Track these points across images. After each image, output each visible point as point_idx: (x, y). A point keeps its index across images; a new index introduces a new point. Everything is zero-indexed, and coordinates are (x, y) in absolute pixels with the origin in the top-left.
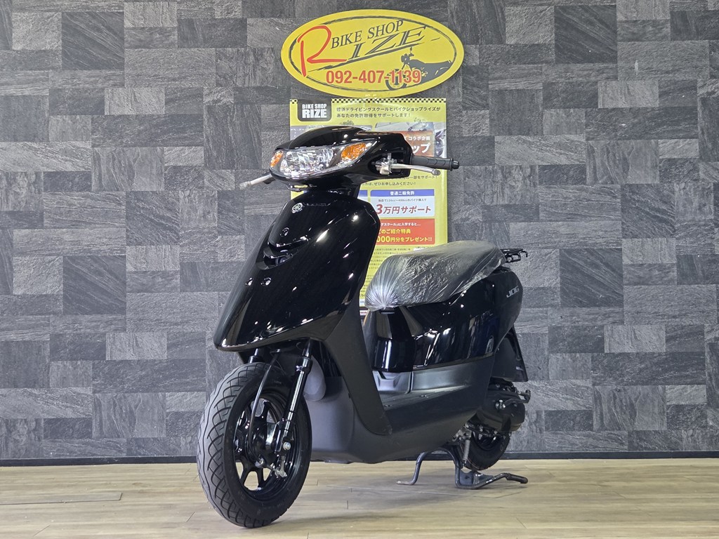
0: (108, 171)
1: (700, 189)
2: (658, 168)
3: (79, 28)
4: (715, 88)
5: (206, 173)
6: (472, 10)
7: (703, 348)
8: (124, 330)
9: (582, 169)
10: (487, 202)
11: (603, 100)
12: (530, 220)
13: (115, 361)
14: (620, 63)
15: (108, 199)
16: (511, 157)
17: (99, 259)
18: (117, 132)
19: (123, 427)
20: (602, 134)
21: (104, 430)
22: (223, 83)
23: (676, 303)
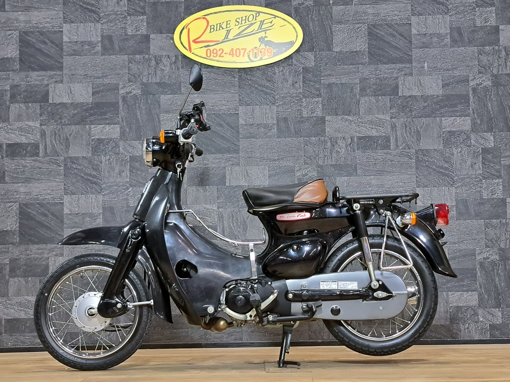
0: (51, 141)
1: (472, 152)
2: (442, 137)
3: (31, 42)
4: (482, 81)
5: (121, 143)
6: (309, 27)
7: (475, 265)
8: (62, 255)
9: (387, 139)
10: (320, 163)
11: (402, 90)
12: (351, 175)
14: (414, 64)
15: (52, 162)
16: (338, 131)
17: (45, 205)
18: (58, 115)
20: (402, 114)
22: (134, 79)
23: (455, 234)
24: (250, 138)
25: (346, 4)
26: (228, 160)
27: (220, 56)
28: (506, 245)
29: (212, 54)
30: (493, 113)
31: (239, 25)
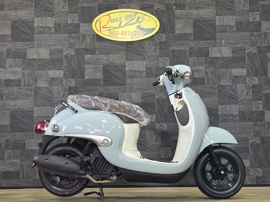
0: (28, 79)
1: (247, 87)
2: (231, 79)
3: (17, 27)
4: (252, 50)
5: (64, 80)
6: (163, 21)
7: (248, 146)
8: (33, 138)
9: (203, 79)
11: (211, 54)
13: (29, 150)
14: (217, 41)
15: (27, 89)
17: (24, 112)
18: (31, 65)
19: (32, 175)
20: (211, 66)
21: (25, 176)
22: (71, 47)
23: (238, 129)
24: (132, 78)
25: (182, 9)
26: (120, 89)
27: (116, 35)
28: (264, 135)
29: (112, 34)
30: (258, 66)
31: (127, 19)
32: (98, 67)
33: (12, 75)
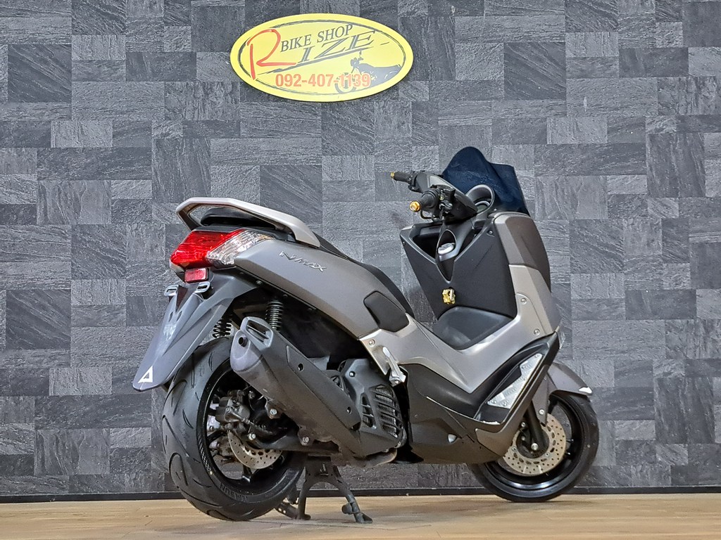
0: (54, 204)
1: (649, 224)
2: (607, 203)
3: (25, 61)
4: (663, 125)
5: (154, 207)
6: (422, 46)
7: (651, 383)
8: (68, 365)
9: (531, 205)
11: (552, 136)
13: (58, 396)
14: (569, 100)
15: (53, 232)
17: (43, 293)
18: (63, 165)
19: (66, 464)
20: (551, 170)
21: (47, 467)
22: (172, 116)
23: (625, 339)
24: (337, 200)
25: (474, 13)
27: (295, 85)
28: (695, 356)
29: (285, 82)
30: (678, 170)
31: (324, 42)
32: (246, 171)
33: (11, 193)
